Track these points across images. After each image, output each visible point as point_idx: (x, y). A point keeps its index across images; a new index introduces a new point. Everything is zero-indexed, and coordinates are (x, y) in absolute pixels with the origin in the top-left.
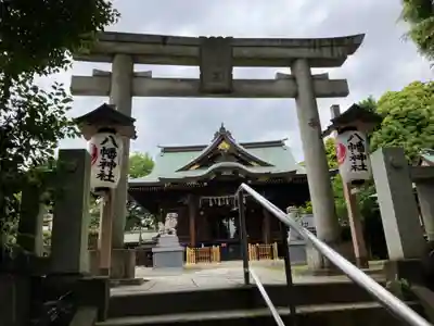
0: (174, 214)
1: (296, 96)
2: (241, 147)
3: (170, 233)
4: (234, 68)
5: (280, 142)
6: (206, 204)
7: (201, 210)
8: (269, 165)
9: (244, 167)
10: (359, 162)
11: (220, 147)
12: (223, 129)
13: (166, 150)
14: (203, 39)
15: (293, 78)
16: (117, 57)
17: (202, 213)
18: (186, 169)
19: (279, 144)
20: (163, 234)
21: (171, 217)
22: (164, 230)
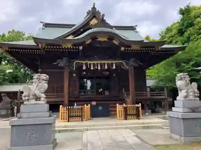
0: (44, 76)
3: (38, 99)
5: (132, 27)
6: (80, 67)
7: (74, 73)
12: (94, 8)
13: (47, 25)
17: (74, 75)
19: (132, 28)
20: (28, 100)
21: (39, 79)
22: (29, 96)
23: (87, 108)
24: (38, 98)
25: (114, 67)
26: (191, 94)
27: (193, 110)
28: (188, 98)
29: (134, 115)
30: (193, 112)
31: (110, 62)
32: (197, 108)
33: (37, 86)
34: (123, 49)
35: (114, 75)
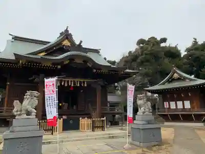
11: (64, 43)
12: (67, 31)
13: (16, 38)
19: (97, 51)
20: (20, 115)
21: (31, 95)
22: (21, 111)
23: (60, 121)
24: (28, 113)
25: (86, 85)
26: (147, 110)
27: (149, 122)
28: (145, 114)
29: (99, 127)
30: (149, 124)
31: (82, 80)
32: (151, 121)
33: (29, 102)
34: (95, 71)
35: (82, 91)
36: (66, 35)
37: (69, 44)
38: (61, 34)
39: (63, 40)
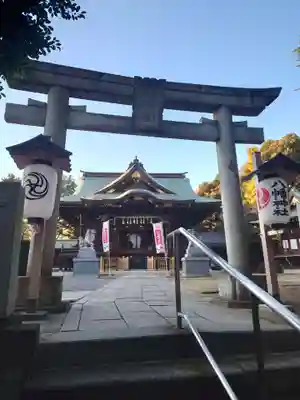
0: (93, 231)
1: (217, 140)
2: (150, 177)
3: (89, 246)
4: (165, 110)
8: (171, 193)
9: (153, 194)
10: (281, 207)
11: (133, 176)
12: (136, 160)
13: (87, 175)
14: (138, 79)
15: (215, 123)
16: (52, 90)
18: (104, 192)
19: (181, 176)
21: (90, 233)
23: (125, 260)
31: (147, 217)
34: (157, 206)
36: (136, 166)
37: (139, 176)
38: (131, 165)
39: (132, 172)
